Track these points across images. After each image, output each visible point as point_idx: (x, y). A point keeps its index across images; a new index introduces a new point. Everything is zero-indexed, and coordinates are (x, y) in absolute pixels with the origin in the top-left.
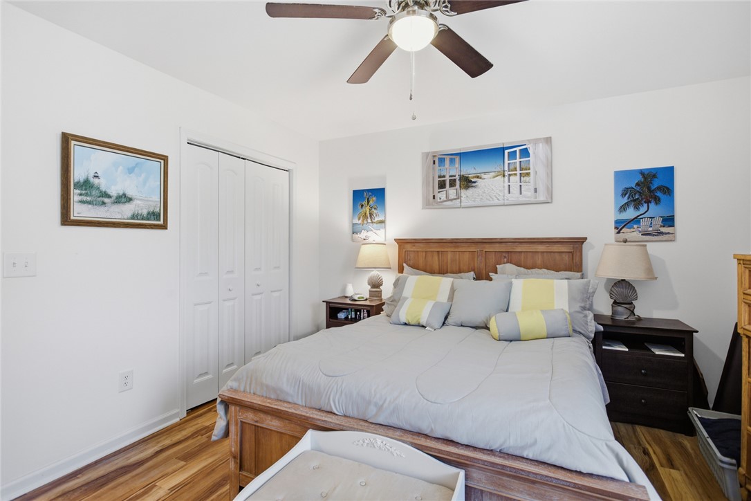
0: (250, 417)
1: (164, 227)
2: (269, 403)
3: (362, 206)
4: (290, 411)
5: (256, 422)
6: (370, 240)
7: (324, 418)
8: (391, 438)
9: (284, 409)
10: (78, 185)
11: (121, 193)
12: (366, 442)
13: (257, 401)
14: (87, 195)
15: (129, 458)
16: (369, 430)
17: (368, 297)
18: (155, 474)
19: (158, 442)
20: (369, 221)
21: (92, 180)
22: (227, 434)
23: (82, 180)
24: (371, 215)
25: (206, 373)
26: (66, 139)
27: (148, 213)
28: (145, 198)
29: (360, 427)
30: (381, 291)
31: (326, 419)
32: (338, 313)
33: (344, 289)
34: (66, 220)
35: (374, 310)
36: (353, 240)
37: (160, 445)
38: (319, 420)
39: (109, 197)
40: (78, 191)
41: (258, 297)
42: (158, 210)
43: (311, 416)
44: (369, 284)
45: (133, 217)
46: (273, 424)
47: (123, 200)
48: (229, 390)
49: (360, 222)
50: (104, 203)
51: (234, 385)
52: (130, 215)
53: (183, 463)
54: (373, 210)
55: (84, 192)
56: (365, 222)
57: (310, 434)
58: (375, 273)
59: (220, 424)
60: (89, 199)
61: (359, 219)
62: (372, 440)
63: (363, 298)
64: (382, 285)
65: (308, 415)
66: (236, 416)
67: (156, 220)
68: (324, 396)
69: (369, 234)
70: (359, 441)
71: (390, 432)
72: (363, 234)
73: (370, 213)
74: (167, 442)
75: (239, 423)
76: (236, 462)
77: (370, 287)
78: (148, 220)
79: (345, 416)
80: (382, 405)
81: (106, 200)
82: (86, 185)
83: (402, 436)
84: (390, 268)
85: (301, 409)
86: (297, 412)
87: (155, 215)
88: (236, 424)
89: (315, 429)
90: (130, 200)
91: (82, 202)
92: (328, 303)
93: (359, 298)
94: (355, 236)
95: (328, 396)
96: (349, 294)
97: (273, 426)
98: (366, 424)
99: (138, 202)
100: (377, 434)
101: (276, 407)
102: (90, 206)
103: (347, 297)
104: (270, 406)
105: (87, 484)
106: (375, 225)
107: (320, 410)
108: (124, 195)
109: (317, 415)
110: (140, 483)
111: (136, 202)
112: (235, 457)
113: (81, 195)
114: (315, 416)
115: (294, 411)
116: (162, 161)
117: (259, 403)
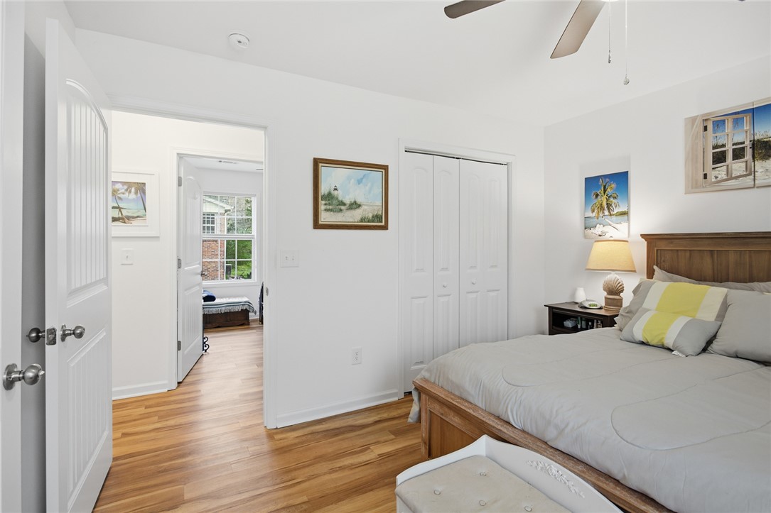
0: (437, 408)
1: (385, 227)
2: (452, 399)
3: (597, 195)
4: (468, 411)
5: (442, 414)
6: (607, 236)
7: (499, 427)
8: (570, 470)
9: (463, 408)
10: (324, 198)
11: (353, 201)
12: (540, 465)
13: (442, 395)
14: (330, 204)
15: (356, 420)
16: (545, 454)
17: (603, 304)
18: (371, 438)
19: (379, 414)
20: (606, 213)
21: (332, 192)
22: (419, 419)
23: (326, 193)
24: (609, 206)
25: (422, 362)
26: (316, 162)
27: (373, 217)
28: (371, 205)
29: (535, 447)
30: (622, 299)
31: (501, 428)
32: (565, 320)
33: (573, 295)
34: (317, 225)
35: (608, 321)
36: (585, 237)
37: (379, 416)
38: (494, 427)
39: (344, 204)
40: (323, 202)
41: (474, 295)
42: (380, 213)
43: (487, 421)
44: (604, 290)
45: (361, 221)
46: (455, 420)
47: (354, 206)
48: (421, 379)
49: (594, 214)
50: (341, 210)
51: (427, 375)
52: (359, 219)
53: (393, 437)
54: (612, 199)
55: (327, 202)
56: (601, 215)
57: (485, 439)
58: (612, 277)
59: (415, 408)
60: (331, 207)
61: (593, 211)
62: (546, 465)
63: (596, 306)
64: (622, 291)
65: (484, 419)
66: (426, 404)
67: (379, 222)
68: (502, 403)
69: (607, 229)
70: (532, 462)
71: (571, 464)
72: (599, 229)
73: (607, 204)
74: (385, 415)
75: (428, 412)
76: (425, 448)
77: (605, 293)
78: (373, 222)
79: (523, 431)
80: (563, 429)
81: (342, 207)
82: (329, 197)
83: (583, 472)
84: (635, 271)
85: (480, 412)
86: (474, 414)
87: (378, 218)
88: (426, 413)
89: (491, 437)
90: (360, 206)
91: (327, 210)
92: (551, 308)
93: (590, 305)
94: (588, 231)
95: (506, 405)
96: (578, 300)
97: (456, 422)
98: (544, 446)
99: (366, 207)
100: (552, 459)
101: (457, 404)
102: (332, 213)
103: (577, 303)
104: (451, 401)
105: (327, 430)
106: (614, 218)
107: (498, 418)
108: (355, 202)
109: (493, 421)
110: (360, 442)
111: (364, 207)
112: (425, 443)
113: (325, 204)
114: (491, 423)
115: (472, 412)
116: (384, 171)
117: (443, 396)
